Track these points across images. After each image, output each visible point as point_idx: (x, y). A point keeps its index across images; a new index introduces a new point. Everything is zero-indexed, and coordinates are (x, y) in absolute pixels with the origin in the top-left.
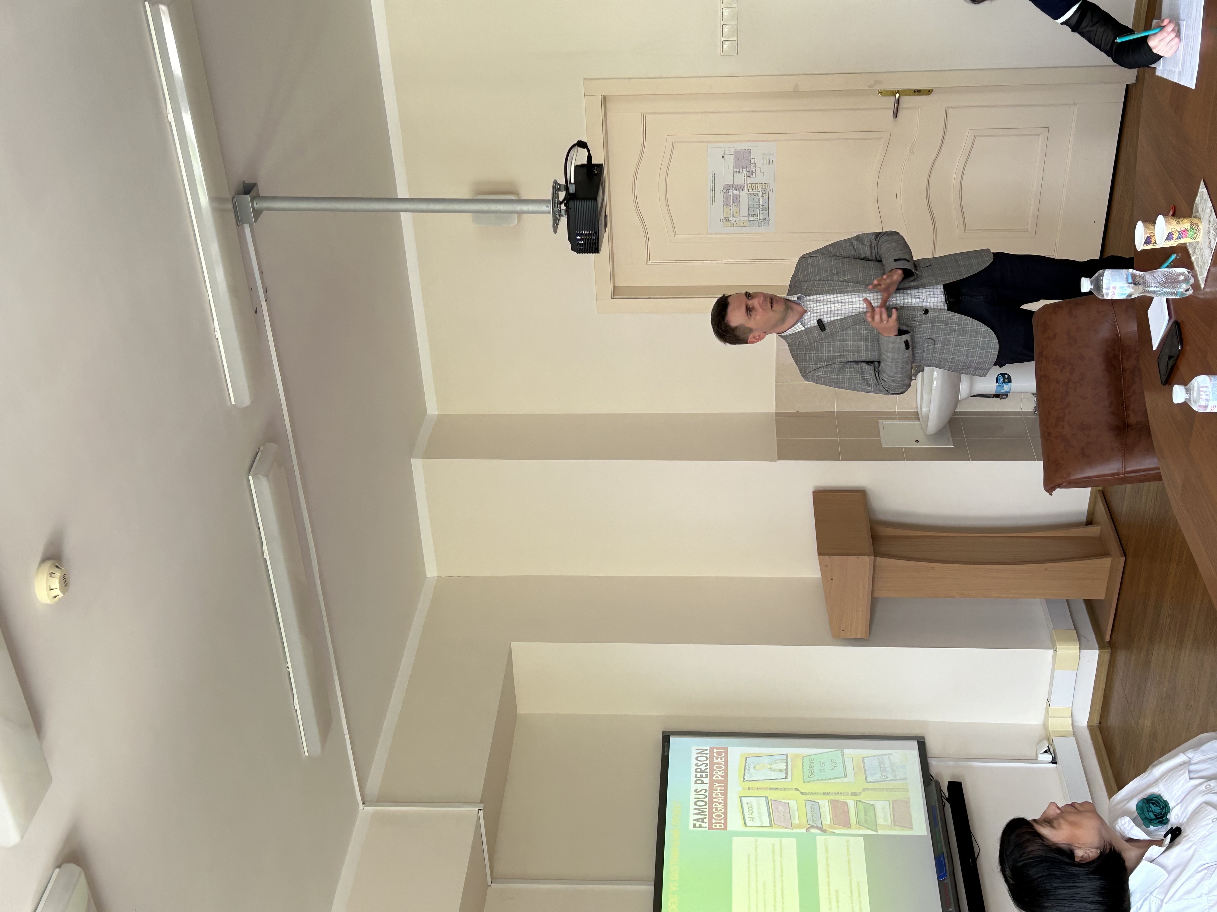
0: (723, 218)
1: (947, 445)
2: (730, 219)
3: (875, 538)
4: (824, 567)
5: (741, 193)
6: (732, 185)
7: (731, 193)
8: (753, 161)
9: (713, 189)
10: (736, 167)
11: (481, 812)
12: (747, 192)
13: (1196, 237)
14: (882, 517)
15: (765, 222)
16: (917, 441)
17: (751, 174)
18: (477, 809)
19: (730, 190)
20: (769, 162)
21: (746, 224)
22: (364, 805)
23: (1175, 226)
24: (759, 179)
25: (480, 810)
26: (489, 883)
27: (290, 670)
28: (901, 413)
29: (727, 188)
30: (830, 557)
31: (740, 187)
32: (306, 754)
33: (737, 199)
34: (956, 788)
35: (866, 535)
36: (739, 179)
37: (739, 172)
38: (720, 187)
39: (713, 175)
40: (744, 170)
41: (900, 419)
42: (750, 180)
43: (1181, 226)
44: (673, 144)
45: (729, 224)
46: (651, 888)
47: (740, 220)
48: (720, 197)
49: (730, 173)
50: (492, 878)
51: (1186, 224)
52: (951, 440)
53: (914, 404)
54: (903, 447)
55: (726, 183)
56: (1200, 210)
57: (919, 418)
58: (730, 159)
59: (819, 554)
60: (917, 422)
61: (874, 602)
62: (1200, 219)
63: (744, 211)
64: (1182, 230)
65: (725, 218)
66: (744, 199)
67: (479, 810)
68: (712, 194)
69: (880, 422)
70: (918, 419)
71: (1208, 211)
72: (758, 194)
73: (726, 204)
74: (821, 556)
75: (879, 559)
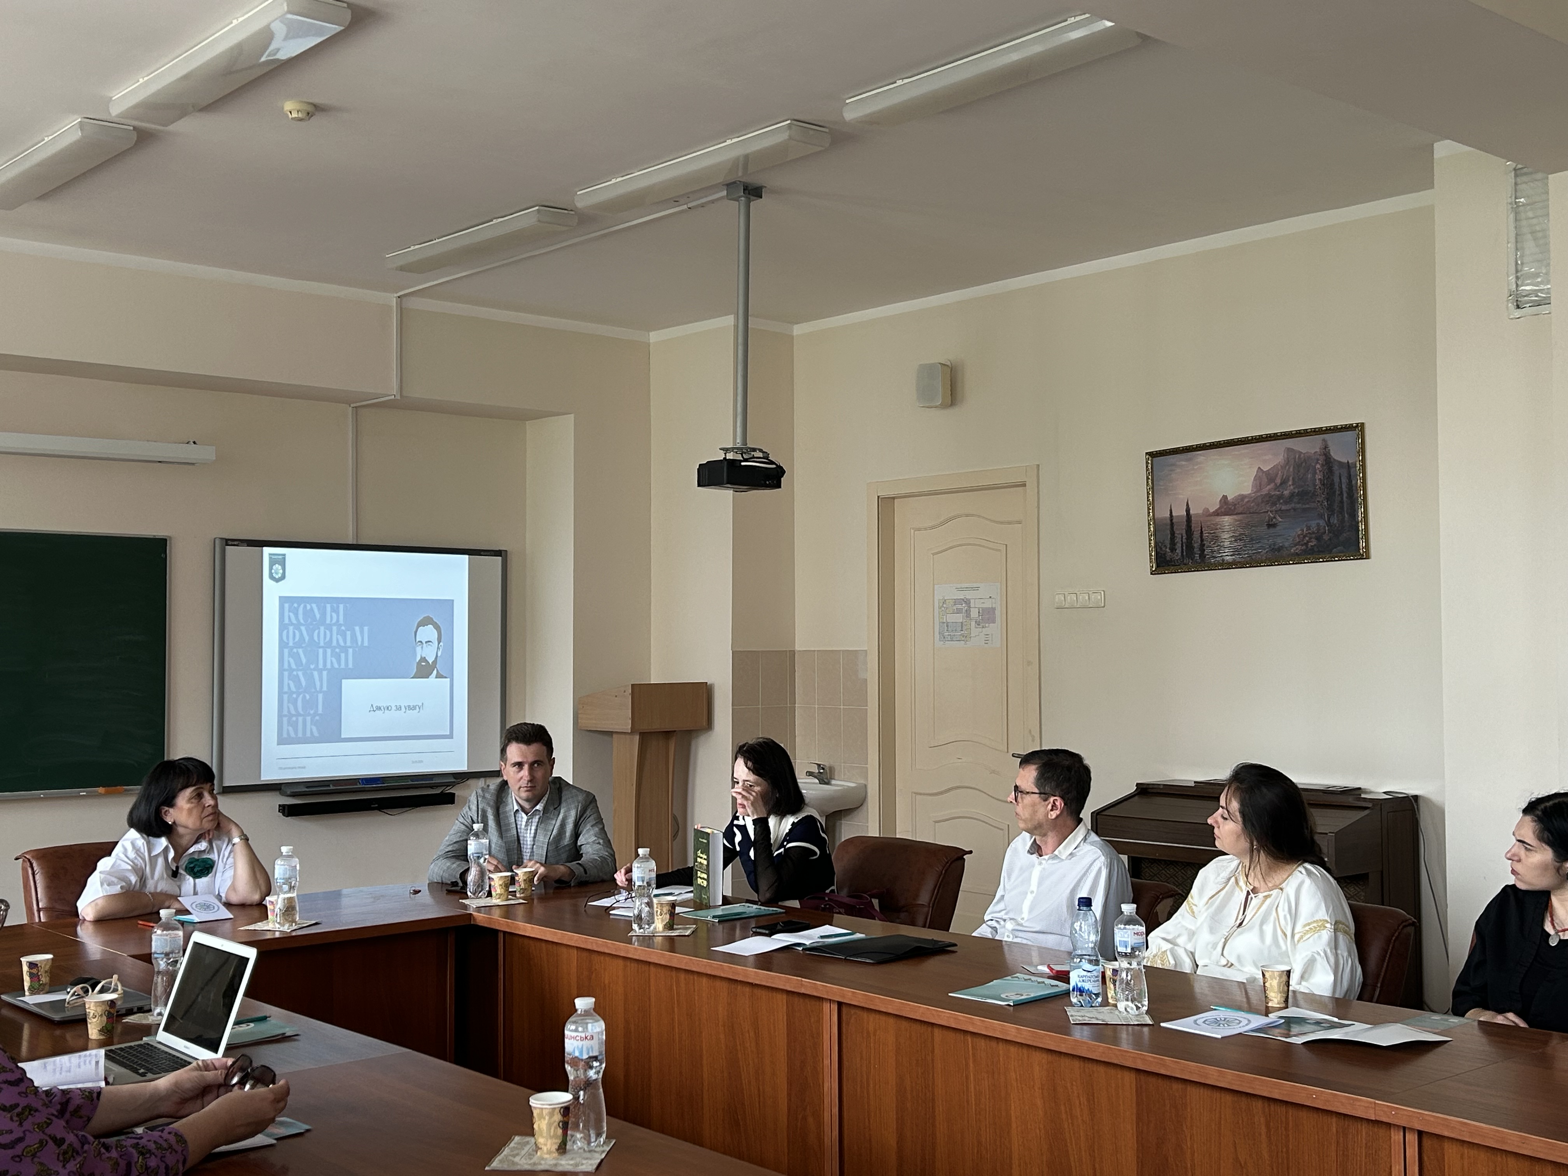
0: (946, 599)
2: (945, 606)
3: (667, 734)
5: (964, 614)
6: (970, 607)
7: (964, 605)
8: (987, 625)
9: (968, 589)
10: (983, 609)
11: (394, 398)
12: (964, 621)
15: (943, 638)
17: (978, 623)
19: (966, 605)
20: (987, 640)
21: (941, 620)
22: (396, 297)
24: (975, 631)
26: (352, 405)
27: (435, 242)
29: (967, 602)
31: (968, 614)
32: (387, 256)
33: (959, 611)
34: (449, 799)
36: (974, 613)
37: (979, 612)
38: (969, 595)
39: (978, 589)
40: (980, 617)
42: (973, 623)
44: (1000, 550)
45: (941, 605)
46: (350, 541)
47: (944, 614)
48: (961, 595)
49: (979, 604)
50: (356, 407)
55: (972, 600)
58: (988, 604)
63: (951, 618)
65: (945, 601)
66: (959, 618)
67: (396, 396)
68: (964, 589)
72: (963, 630)
73: (956, 602)
75: (637, 737)
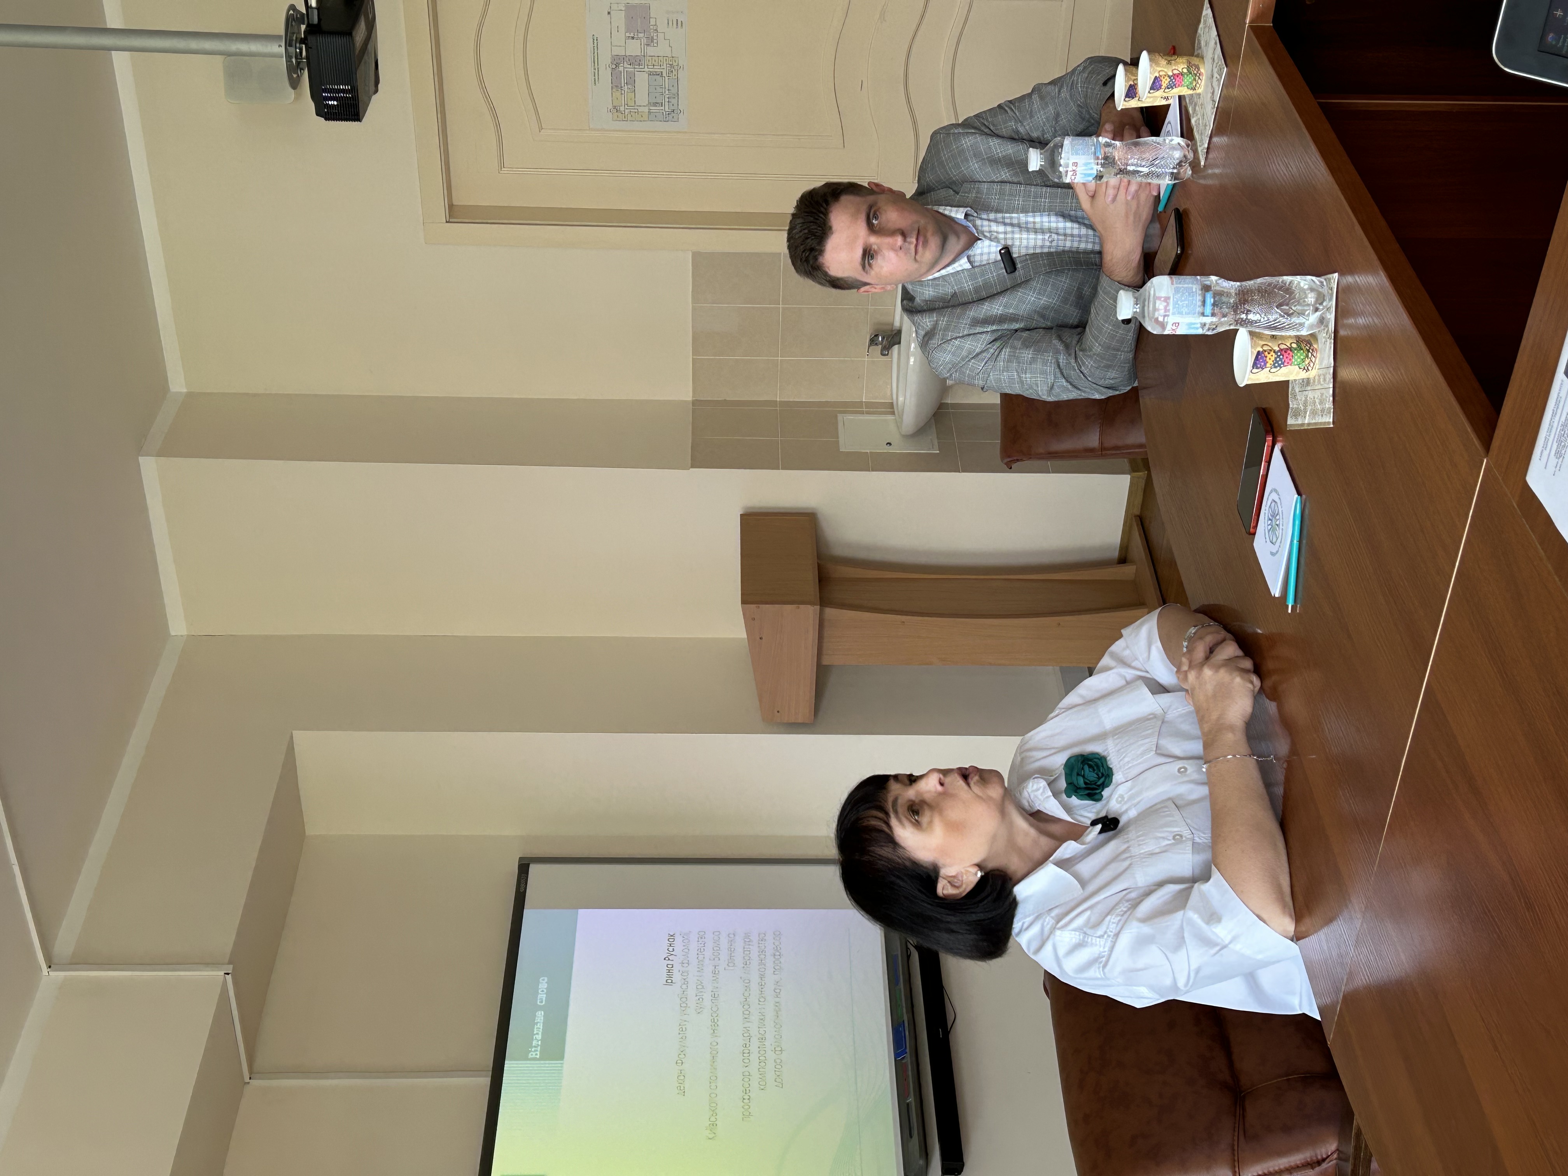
0: (610, 107)
1: (929, 449)
2: (622, 109)
3: (823, 579)
4: (749, 620)
5: (636, 70)
6: (624, 58)
7: (621, 69)
8: (652, 22)
9: (595, 61)
10: (628, 30)
11: (229, 977)
12: (646, 69)
13: (1196, 85)
14: (838, 551)
15: (672, 115)
16: (889, 444)
17: (651, 41)
18: (222, 973)
19: (621, 65)
20: (677, 23)
21: (645, 117)
22: (49, 970)
23: (1166, 69)
24: (661, 49)
25: (228, 974)
26: (247, 1080)
28: (869, 405)
29: (617, 61)
30: (759, 607)
31: (635, 61)
33: (631, 81)
35: (811, 576)
36: (634, 48)
37: (633, 38)
38: (605, 60)
39: (595, 40)
40: (641, 35)
41: (868, 413)
42: (651, 51)
43: (1174, 68)
45: (621, 116)
46: (485, 1081)
47: (636, 111)
48: (606, 75)
49: (620, 37)
50: (251, 1072)
51: (1180, 66)
52: (936, 442)
53: (889, 393)
54: (869, 451)
55: (614, 53)
56: (1203, 43)
57: (894, 411)
58: (619, 18)
59: (744, 602)
60: (890, 417)
61: (822, 673)
62: (1203, 58)
63: (642, 97)
64: (1175, 75)
65: (615, 107)
66: (642, 80)
67: (225, 973)
68: (595, 69)
69: (840, 417)
70: (893, 413)
71: (1212, 43)
72: (662, 72)
73: (616, 86)
74: (746, 606)
75: (830, 612)
